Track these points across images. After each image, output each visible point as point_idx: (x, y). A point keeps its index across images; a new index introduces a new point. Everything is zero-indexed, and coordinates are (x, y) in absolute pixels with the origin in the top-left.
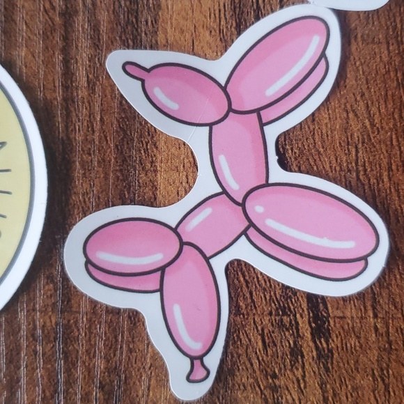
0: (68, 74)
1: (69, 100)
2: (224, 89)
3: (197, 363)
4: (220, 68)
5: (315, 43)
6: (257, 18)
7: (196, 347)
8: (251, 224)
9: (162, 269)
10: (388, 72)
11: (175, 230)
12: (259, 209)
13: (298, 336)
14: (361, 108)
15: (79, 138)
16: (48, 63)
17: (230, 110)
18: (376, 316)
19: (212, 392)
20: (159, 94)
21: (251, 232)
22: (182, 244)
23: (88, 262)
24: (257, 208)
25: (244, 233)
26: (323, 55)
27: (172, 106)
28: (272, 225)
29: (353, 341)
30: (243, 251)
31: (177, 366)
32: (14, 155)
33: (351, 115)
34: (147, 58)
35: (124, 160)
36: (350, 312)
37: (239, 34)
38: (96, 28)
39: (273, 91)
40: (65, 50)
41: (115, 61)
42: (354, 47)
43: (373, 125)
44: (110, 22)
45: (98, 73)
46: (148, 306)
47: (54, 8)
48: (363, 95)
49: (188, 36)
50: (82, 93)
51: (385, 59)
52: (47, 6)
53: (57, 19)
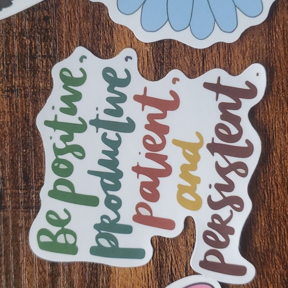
52: (41, 269)
53: (47, 278)
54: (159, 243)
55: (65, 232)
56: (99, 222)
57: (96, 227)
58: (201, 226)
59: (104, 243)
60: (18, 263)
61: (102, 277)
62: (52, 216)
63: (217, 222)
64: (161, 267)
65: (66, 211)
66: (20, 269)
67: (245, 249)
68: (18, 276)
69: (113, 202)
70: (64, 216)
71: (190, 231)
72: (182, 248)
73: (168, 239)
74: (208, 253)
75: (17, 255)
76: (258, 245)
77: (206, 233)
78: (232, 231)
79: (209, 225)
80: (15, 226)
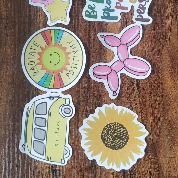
0: (89, 37)
1: (90, 42)
2: (120, 40)
3: (114, 92)
4: (119, 36)
5: (138, 31)
6: (126, 26)
7: (114, 90)
8: (125, 66)
9: (108, 75)
10: (152, 36)
11: (110, 67)
12: (127, 63)
13: (134, 87)
14: (147, 43)
15: (91, 50)
16: (86, 35)
17: (121, 44)
18: (149, 83)
19: (117, 98)
20: (107, 41)
21: (125, 67)
22: (112, 70)
23: (94, 73)
24: (126, 63)
25: (124, 68)
26: (139, 33)
27: (110, 43)
28: (129, 66)
29: (145, 88)
30: (123, 71)
31: (111, 93)
32: (79, 53)
33: (145, 45)
34: (105, 34)
35: (100, 54)
36: (144, 82)
37: (123, 29)
38: (95, 29)
39: (129, 40)
40: (89, 33)
41: (99, 35)
42: (145, 31)
43: (149, 46)
44: (98, 27)
45: (96, 37)
46: (105, 82)
47: (87, 25)
48: (147, 41)
49: (113, 30)
50: (92, 41)
51: (151, 33)
52: (85, 24)
53: (87, 27)
54: (123, 15)
55: (93, 11)
56: (104, 8)
57: (103, 10)
58: (136, 8)
59: (106, 15)
60: (78, 22)
61: (105, 26)
62: (90, 6)
63: (141, 6)
64: (123, 22)
65: (94, 5)
66: (79, 24)
67: (150, 13)
68: (78, 26)
69: (109, 2)
70: (93, 7)
71: (133, 11)
72: (130, 16)
73: (126, 13)
74: (138, 16)
75: (78, 20)
76: (154, 14)
77: (137, 10)
78: (145, 8)
79: (139, 7)
80: (78, 10)
